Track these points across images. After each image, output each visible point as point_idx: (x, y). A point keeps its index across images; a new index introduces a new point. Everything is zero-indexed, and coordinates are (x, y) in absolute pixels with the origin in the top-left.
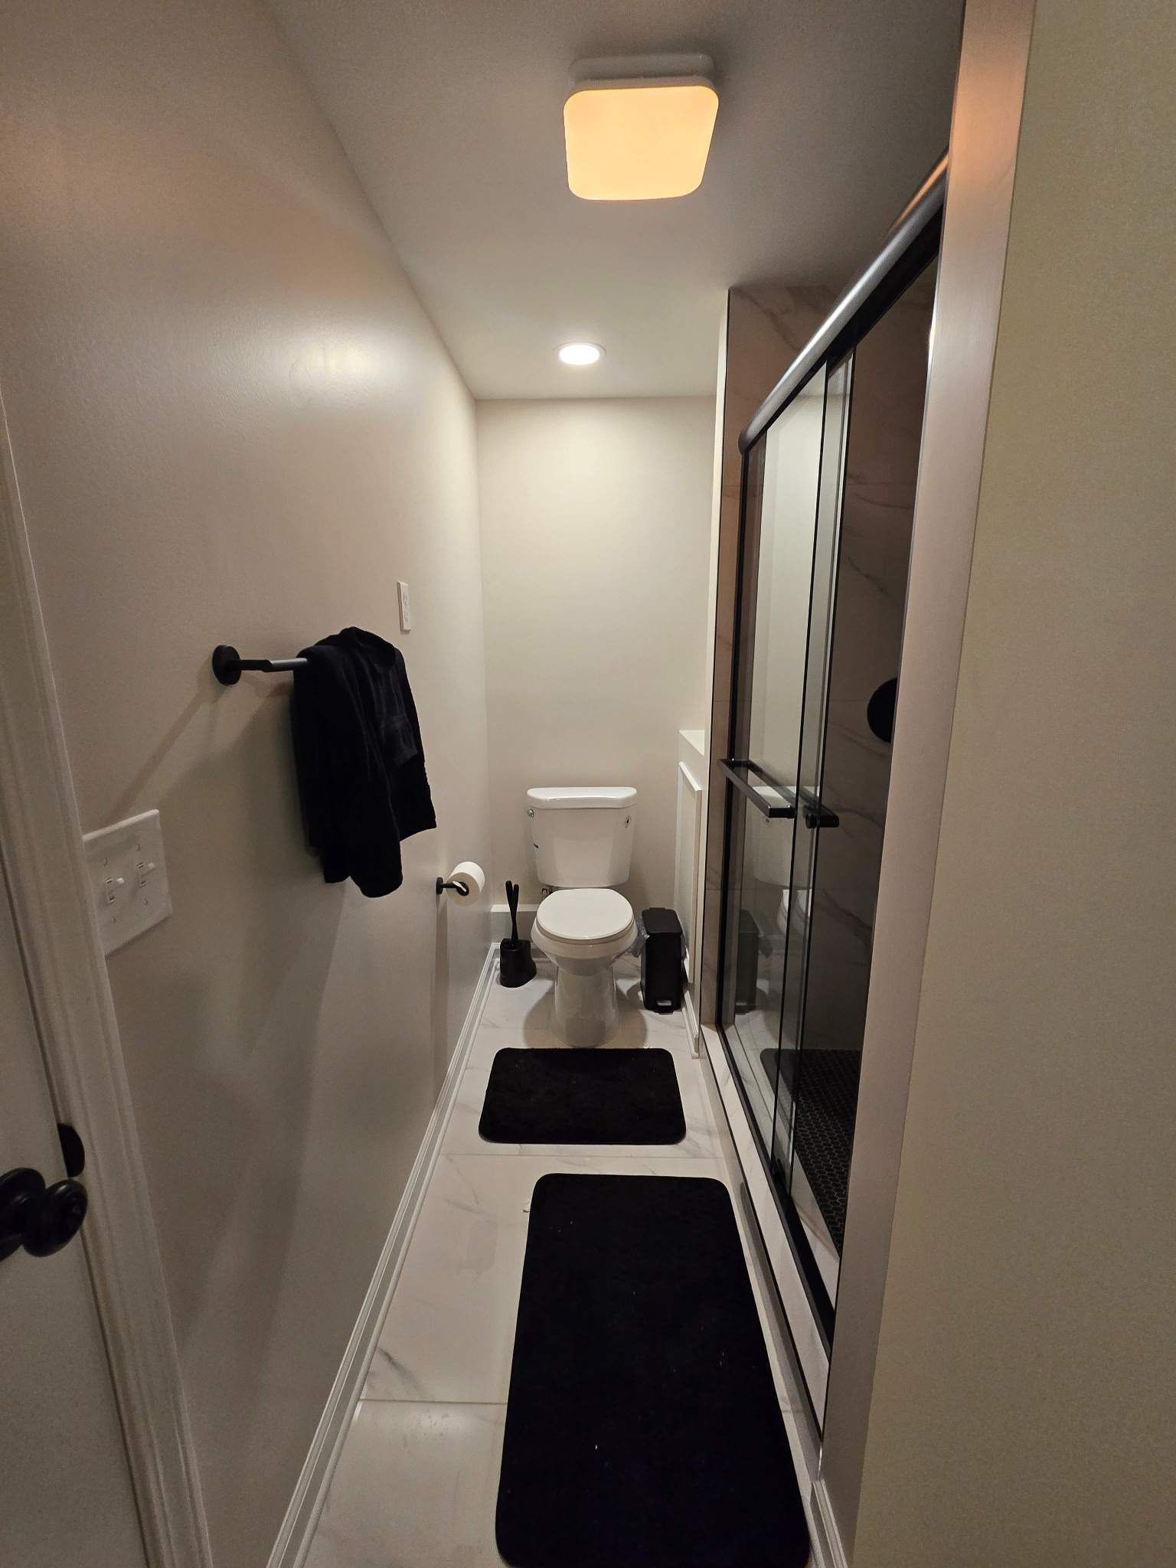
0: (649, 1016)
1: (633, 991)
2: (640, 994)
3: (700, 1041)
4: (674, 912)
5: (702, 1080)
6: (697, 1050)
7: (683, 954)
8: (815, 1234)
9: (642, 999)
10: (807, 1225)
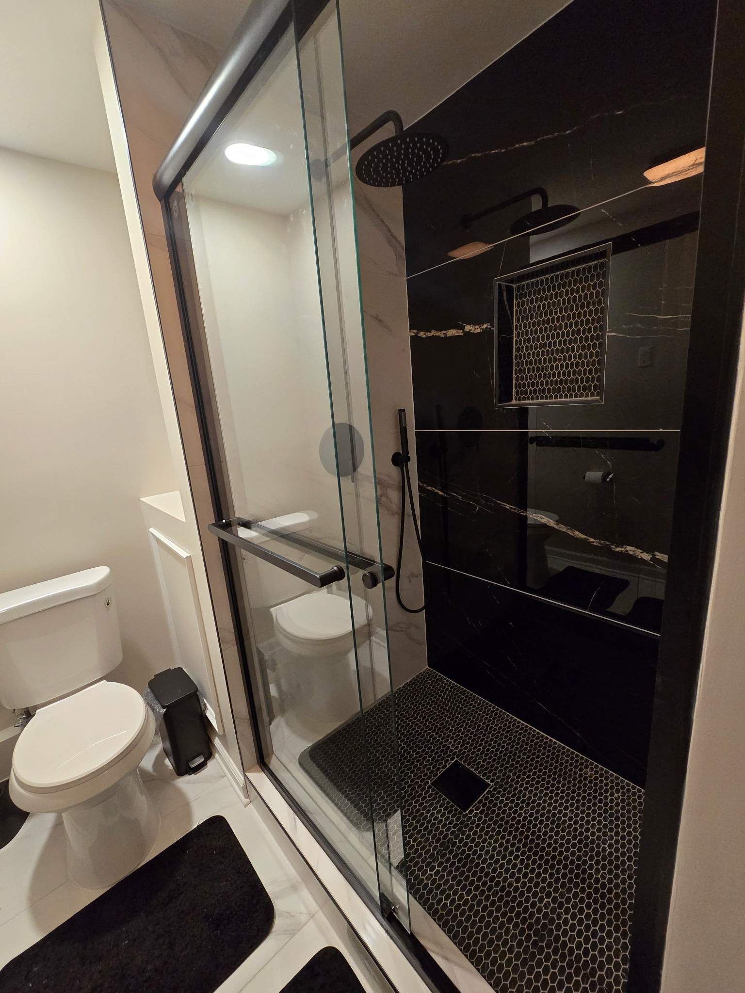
0: (185, 783)
1: (158, 763)
2: (167, 762)
3: (249, 788)
4: (181, 669)
5: (263, 827)
6: (247, 796)
7: (203, 708)
8: (447, 959)
9: (171, 768)
10: (438, 954)
